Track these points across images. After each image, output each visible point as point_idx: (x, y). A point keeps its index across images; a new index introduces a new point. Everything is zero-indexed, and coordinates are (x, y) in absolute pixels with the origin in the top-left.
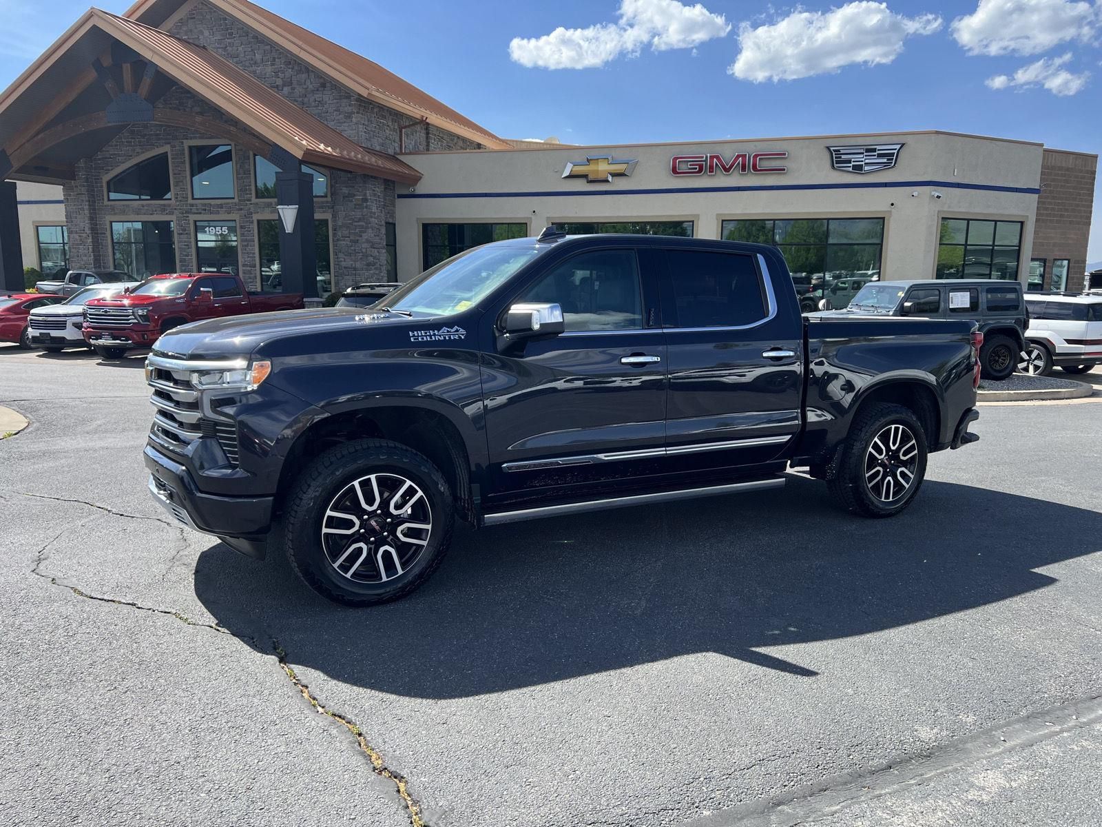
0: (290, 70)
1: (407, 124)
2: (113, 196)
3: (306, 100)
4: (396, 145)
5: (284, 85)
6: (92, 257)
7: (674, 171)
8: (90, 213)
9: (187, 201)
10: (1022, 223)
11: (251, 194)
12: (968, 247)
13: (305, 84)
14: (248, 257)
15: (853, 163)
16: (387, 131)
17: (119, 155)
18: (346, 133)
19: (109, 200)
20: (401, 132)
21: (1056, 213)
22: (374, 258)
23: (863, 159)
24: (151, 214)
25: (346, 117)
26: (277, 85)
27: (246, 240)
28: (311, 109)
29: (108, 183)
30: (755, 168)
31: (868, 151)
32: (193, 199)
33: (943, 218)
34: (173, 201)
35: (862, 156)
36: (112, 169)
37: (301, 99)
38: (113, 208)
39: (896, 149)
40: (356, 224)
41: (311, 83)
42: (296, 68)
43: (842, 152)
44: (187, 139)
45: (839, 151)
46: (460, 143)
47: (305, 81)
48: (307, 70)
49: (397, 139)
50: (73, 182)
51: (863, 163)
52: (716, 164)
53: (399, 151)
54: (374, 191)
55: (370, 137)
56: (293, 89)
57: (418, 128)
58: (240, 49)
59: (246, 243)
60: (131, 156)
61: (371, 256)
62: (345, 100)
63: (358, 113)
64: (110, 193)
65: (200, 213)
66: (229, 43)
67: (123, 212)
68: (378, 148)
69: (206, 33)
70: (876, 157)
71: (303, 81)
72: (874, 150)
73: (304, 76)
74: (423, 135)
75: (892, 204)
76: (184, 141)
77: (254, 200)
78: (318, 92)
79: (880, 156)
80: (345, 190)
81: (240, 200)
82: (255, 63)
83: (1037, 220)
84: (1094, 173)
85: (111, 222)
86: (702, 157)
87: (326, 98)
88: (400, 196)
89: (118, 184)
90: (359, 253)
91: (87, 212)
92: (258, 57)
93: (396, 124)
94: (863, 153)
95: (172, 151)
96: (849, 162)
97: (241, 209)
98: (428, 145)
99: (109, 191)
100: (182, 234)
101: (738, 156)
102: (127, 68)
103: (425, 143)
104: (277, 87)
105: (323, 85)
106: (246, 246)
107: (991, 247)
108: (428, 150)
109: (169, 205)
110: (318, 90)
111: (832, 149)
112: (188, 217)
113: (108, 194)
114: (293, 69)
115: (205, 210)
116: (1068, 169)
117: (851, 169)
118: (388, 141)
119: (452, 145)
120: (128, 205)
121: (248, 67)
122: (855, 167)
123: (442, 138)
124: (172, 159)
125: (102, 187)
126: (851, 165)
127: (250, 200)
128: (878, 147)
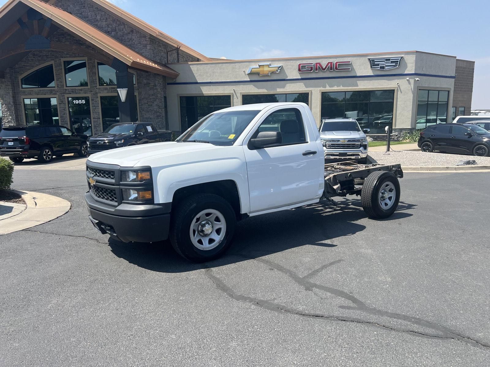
0: (115, 24)
1: (170, 50)
2: (24, 86)
3: (123, 38)
4: (166, 60)
5: (112, 31)
6: (15, 116)
7: (299, 70)
8: (13, 94)
9: (63, 88)
10: (449, 91)
11: (97, 84)
12: (429, 102)
13: (123, 31)
14: (96, 114)
15: (380, 66)
16: (162, 53)
17: (27, 66)
18: (144, 54)
19: (22, 88)
20: (167, 53)
21: (460, 87)
22: (160, 113)
23: (385, 64)
24: (45, 94)
25: (144, 46)
26: (109, 31)
27: (95, 106)
28: (126, 42)
29: (22, 80)
30: (336, 68)
31: (386, 60)
32: (66, 87)
33: (419, 90)
34: (56, 88)
35: (384, 62)
36: (23, 73)
37: (121, 38)
38: (24, 92)
39: (399, 59)
40: (150, 97)
41: (126, 30)
42: (118, 23)
43: (375, 61)
44: (63, 58)
45: (374, 60)
46: (191, 59)
47: (123, 29)
48: (124, 24)
49: (166, 57)
50: (3, 79)
51: (385, 66)
52: (319, 67)
53: (167, 63)
54: (159, 81)
55: (155, 56)
56: (117, 33)
57: (174, 52)
58: (89, 14)
59: (95, 108)
60: (33, 66)
61: (159, 112)
62: (143, 38)
63: (150, 44)
64: (23, 85)
65: (71, 94)
66: (83, 11)
67: (30, 94)
68: (158, 61)
69: (71, 6)
70: (390, 63)
71: (122, 29)
72: (389, 60)
73: (122, 27)
74: (176, 55)
75: (398, 84)
76: (61, 59)
77: (98, 87)
78: (129, 35)
79: (392, 62)
80: (145, 81)
81: (91, 87)
82: (97, 20)
83: (454, 90)
84: (474, 69)
85: (24, 99)
86: (312, 64)
87: (133, 37)
88: (168, 84)
89: (26, 81)
90: (153, 111)
91: (11, 94)
92: (98, 17)
93: (165, 50)
94: (384, 61)
95: (55, 63)
96: (378, 65)
97: (92, 91)
98: (178, 60)
99: (22, 84)
100: (61, 104)
101: (329, 63)
102: (35, 23)
103: (177, 59)
104: (108, 32)
105: (132, 31)
106: (94, 109)
107: (437, 102)
108: (178, 62)
109: (54, 90)
110: (129, 34)
111: (370, 59)
112: (64, 95)
113: (22, 86)
114: (116, 23)
115: (73, 92)
116: (464, 68)
117: (379, 68)
118: (162, 58)
119: (187, 60)
120: (33, 90)
121: (93, 22)
122: (381, 67)
123: (183, 57)
124: (55, 67)
125: (18, 81)
126: (379, 66)
127: (96, 87)
128: (391, 59)
